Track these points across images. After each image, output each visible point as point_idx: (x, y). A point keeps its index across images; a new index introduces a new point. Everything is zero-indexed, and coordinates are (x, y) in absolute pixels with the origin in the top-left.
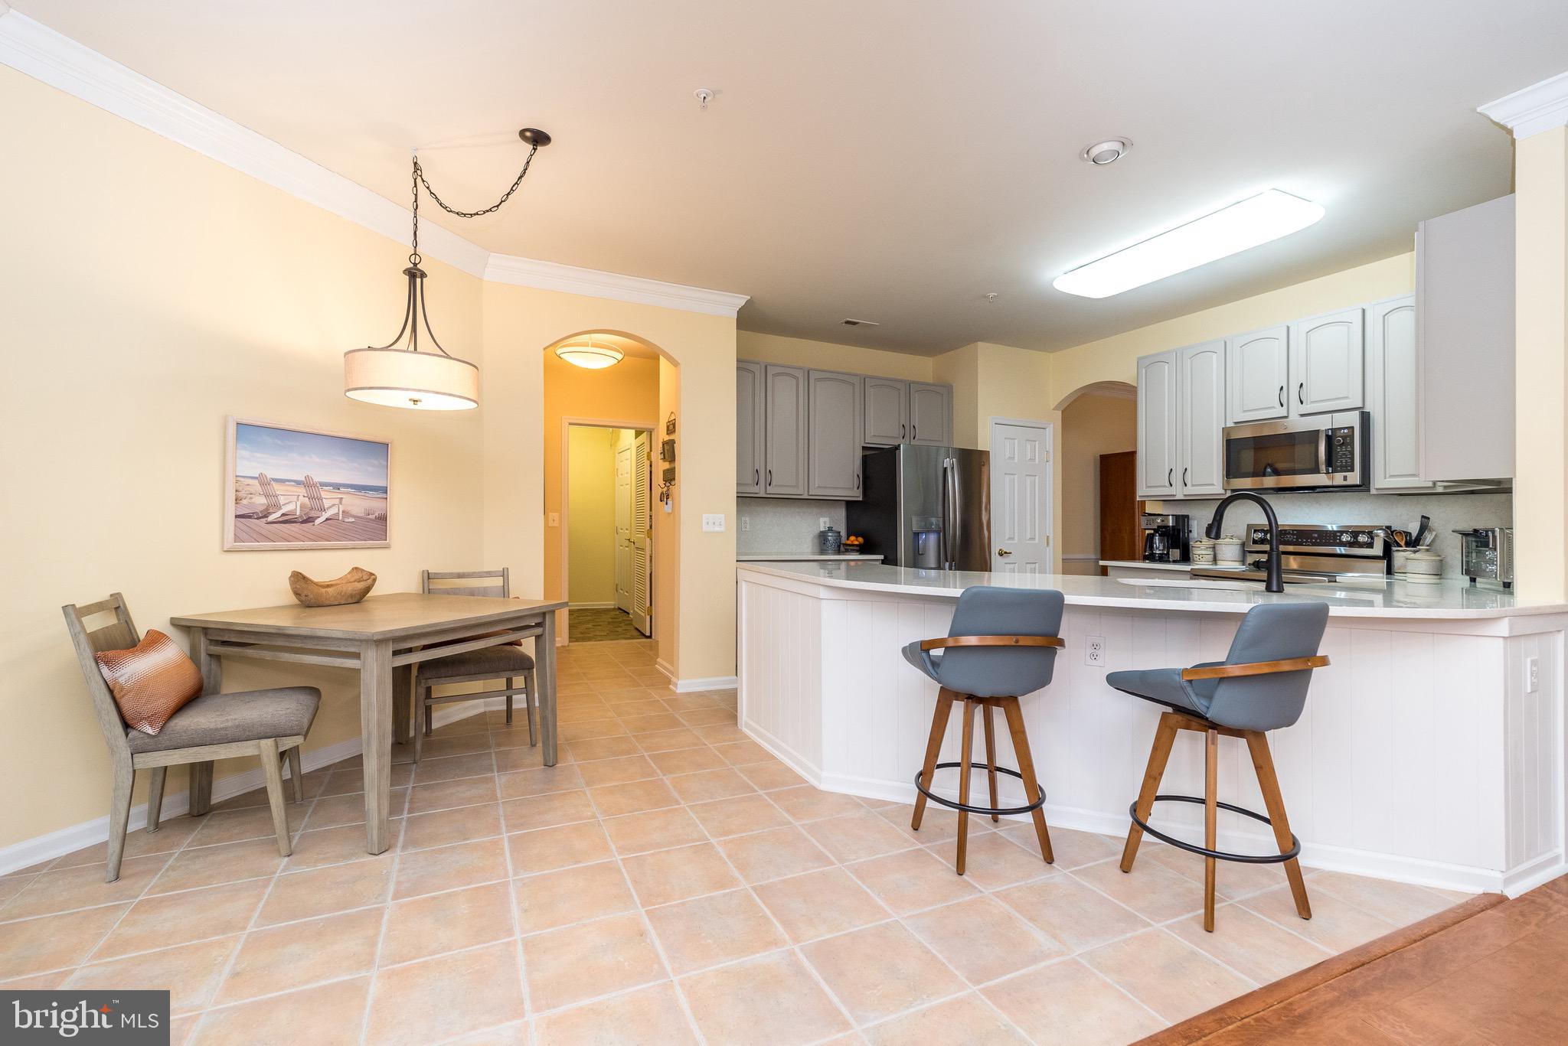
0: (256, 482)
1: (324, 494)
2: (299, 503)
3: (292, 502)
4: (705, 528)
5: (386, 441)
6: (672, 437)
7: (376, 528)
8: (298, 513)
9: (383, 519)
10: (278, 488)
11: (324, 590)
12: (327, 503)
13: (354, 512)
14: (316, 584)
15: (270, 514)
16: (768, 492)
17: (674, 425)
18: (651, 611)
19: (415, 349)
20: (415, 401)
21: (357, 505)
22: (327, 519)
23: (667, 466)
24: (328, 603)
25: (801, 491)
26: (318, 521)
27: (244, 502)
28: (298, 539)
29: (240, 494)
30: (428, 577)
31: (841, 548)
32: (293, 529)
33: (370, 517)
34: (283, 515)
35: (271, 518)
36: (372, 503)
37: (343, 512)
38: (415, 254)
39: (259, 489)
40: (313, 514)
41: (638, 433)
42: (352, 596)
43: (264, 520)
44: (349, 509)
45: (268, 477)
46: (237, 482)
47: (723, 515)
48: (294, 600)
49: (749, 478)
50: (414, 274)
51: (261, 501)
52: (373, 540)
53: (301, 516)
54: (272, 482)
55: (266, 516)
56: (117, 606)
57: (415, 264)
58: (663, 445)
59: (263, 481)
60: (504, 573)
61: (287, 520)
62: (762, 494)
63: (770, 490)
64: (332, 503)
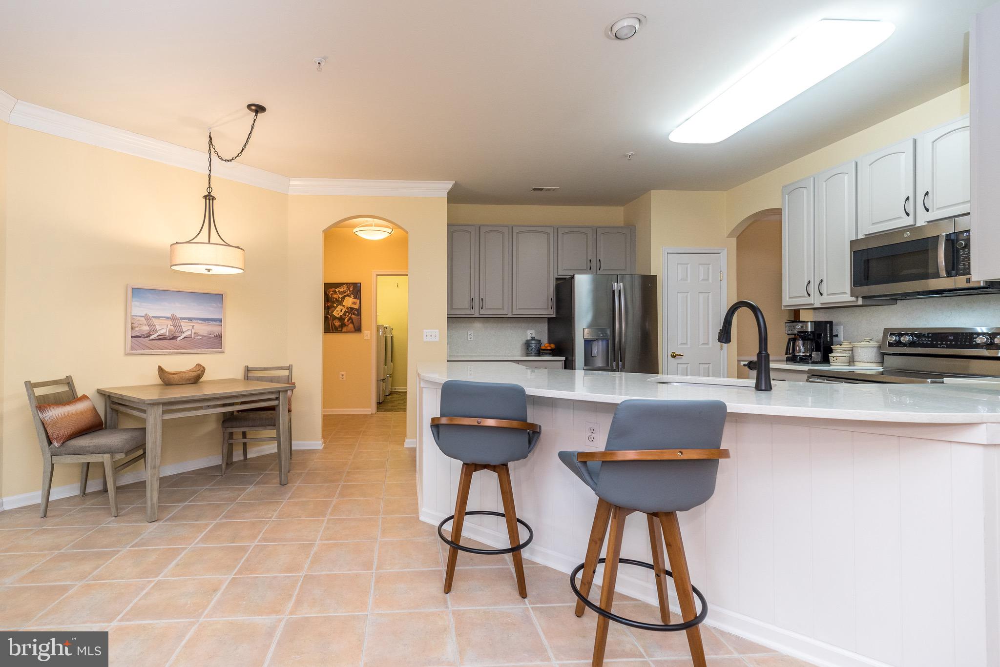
0: (143, 318)
1: (182, 324)
2: (168, 329)
3: (163, 329)
4: (425, 339)
5: (221, 293)
7: (215, 342)
8: (167, 334)
9: (219, 337)
10: (156, 322)
11: (171, 376)
12: (184, 329)
13: (201, 333)
14: (168, 373)
15: (151, 335)
19: (209, 241)
20: (209, 270)
21: (203, 329)
22: (185, 338)
24: (175, 383)
25: (506, 312)
26: (179, 339)
27: (137, 329)
28: (167, 348)
29: (134, 325)
30: (248, 370)
31: (540, 352)
32: (164, 343)
33: (211, 336)
34: (158, 336)
35: (151, 337)
36: (214, 329)
37: (194, 333)
38: (210, 187)
39: (145, 322)
40: (176, 335)
42: (189, 380)
43: (148, 338)
44: (197, 331)
45: (150, 316)
46: (132, 319)
47: (437, 330)
48: (159, 381)
49: (467, 304)
50: (209, 198)
51: (146, 329)
52: (213, 349)
53: (169, 336)
54: (152, 318)
55: (149, 336)
56: (68, 382)
57: (209, 193)
59: (147, 318)
60: (290, 368)
61: (161, 338)
62: (477, 315)
63: (482, 312)
64: (187, 329)
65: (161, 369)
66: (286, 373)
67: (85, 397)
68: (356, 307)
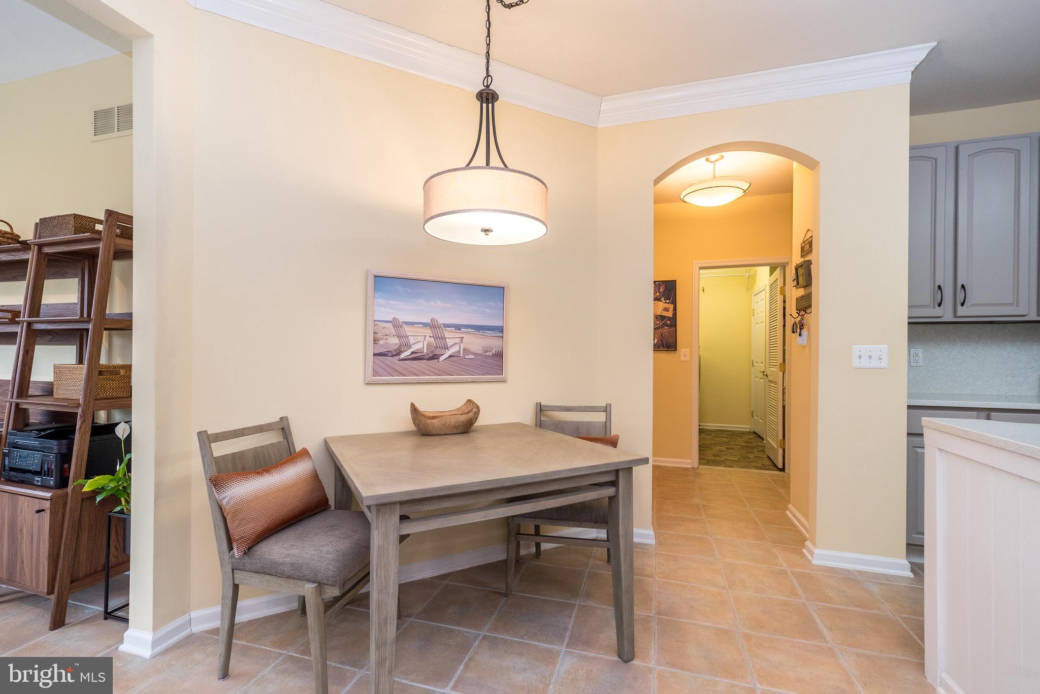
0: (390, 325)
1: (447, 335)
2: (426, 343)
3: (420, 342)
4: (856, 363)
5: (503, 285)
6: (807, 258)
7: (492, 364)
8: (425, 351)
9: (499, 355)
10: (408, 330)
11: (429, 421)
12: (449, 342)
13: (473, 350)
14: (424, 416)
15: (402, 352)
16: (959, 314)
17: (810, 244)
18: (784, 444)
20: (486, 231)
21: (476, 343)
22: (450, 356)
23: (801, 292)
24: (435, 432)
25: (1023, 310)
26: (442, 358)
27: (382, 342)
28: (425, 374)
29: (378, 336)
30: (541, 409)
32: (420, 364)
33: (488, 354)
34: (413, 353)
35: (403, 356)
36: (491, 342)
37: (464, 350)
38: (488, 74)
39: (393, 331)
40: (438, 352)
41: (772, 271)
42: (456, 427)
43: (397, 357)
44: (468, 347)
45: (401, 321)
46: (375, 325)
47: (887, 347)
48: (412, 427)
49: (926, 296)
50: (487, 98)
51: (394, 341)
52: (490, 374)
53: (427, 354)
54: (404, 326)
55: (398, 354)
56: (284, 427)
57: (487, 87)
58: (797, 269)
59: (396, 324)
60: (607, 409)
61: (416, 357)
62: (949, 317)
63: (961, 311)
64: (454, 342)
65: (414, 409)
66: (600, 417)
67: (305, 453)
68: (669, 314)
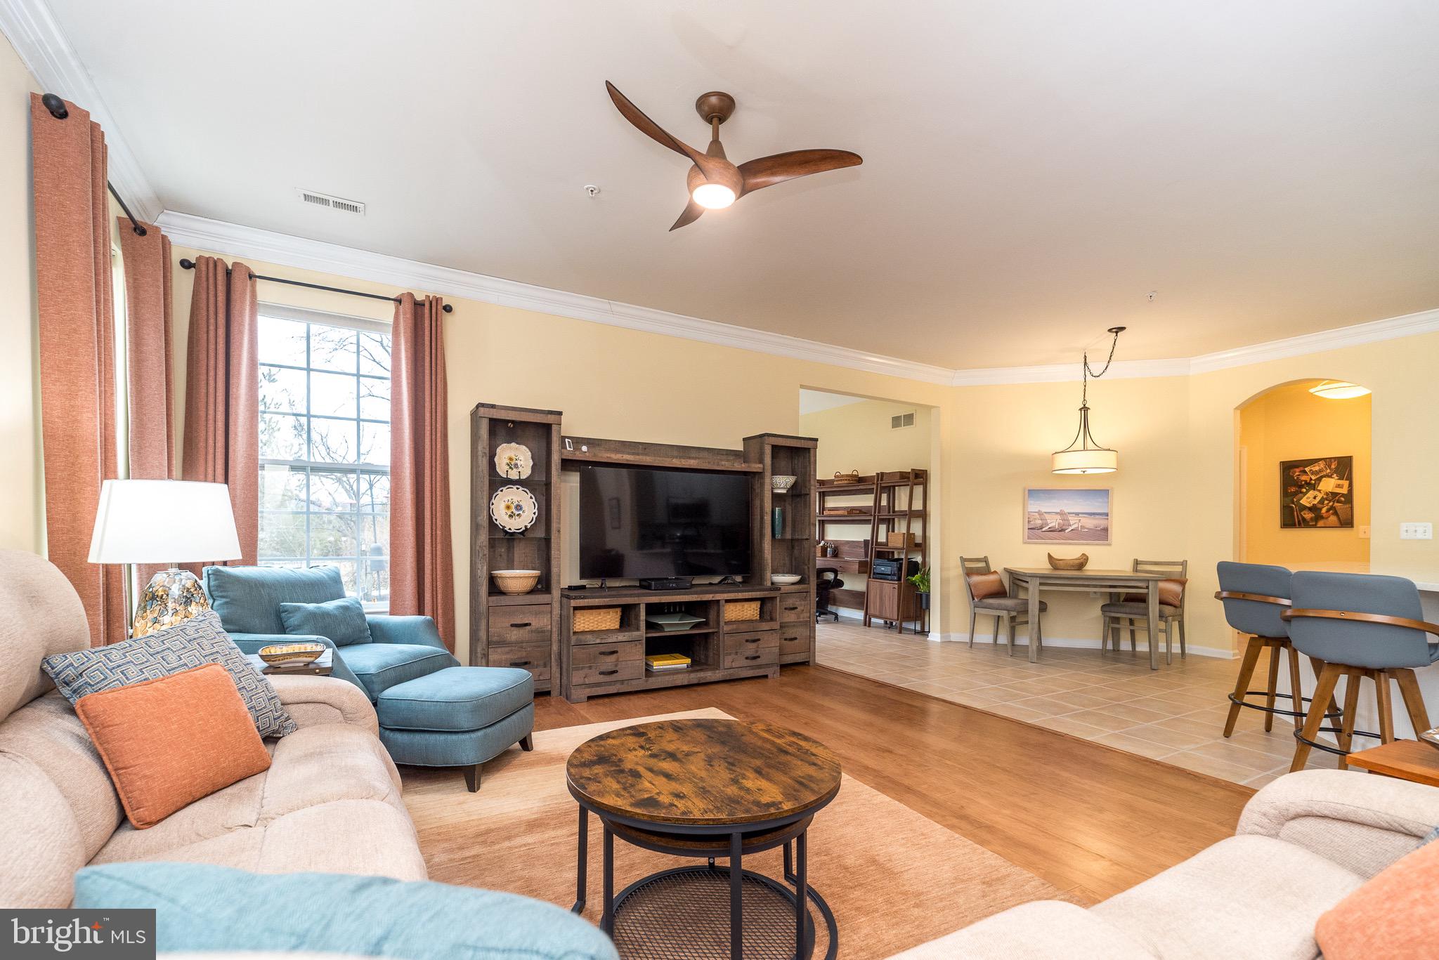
0: (1037, 514)
3: (1054, 522)
5: (1107, 489)
7: (1102, 534)
9: (1106, 530)
13: (1087, 527)
14: (1056, 559)
21: (1090, 523)
24: (1061, 568)
26: (1067, 531)
28: (1056, 539)
30: (1137, 563)
33: (1098, 529)
35: (1044, 529)
36: (1100, 522)
38: (1085, 400)
39: (1038, 516)
42: (1073, 566)
44: (1084, 525)
48: (1049, 566)
50: (1085, 410)
51: (1039, 522)
52: (1100, 541)
55: (1041, 529)
56: (985, 561)
57: (1085, 405)
59: (1040, 513)
60: (1184, 564)
61: (1052, 530)
64: (1074, 523)
65: (1049, 556)
66: (1179, 569)
67: (996, 572)
68: (1344, 491)
